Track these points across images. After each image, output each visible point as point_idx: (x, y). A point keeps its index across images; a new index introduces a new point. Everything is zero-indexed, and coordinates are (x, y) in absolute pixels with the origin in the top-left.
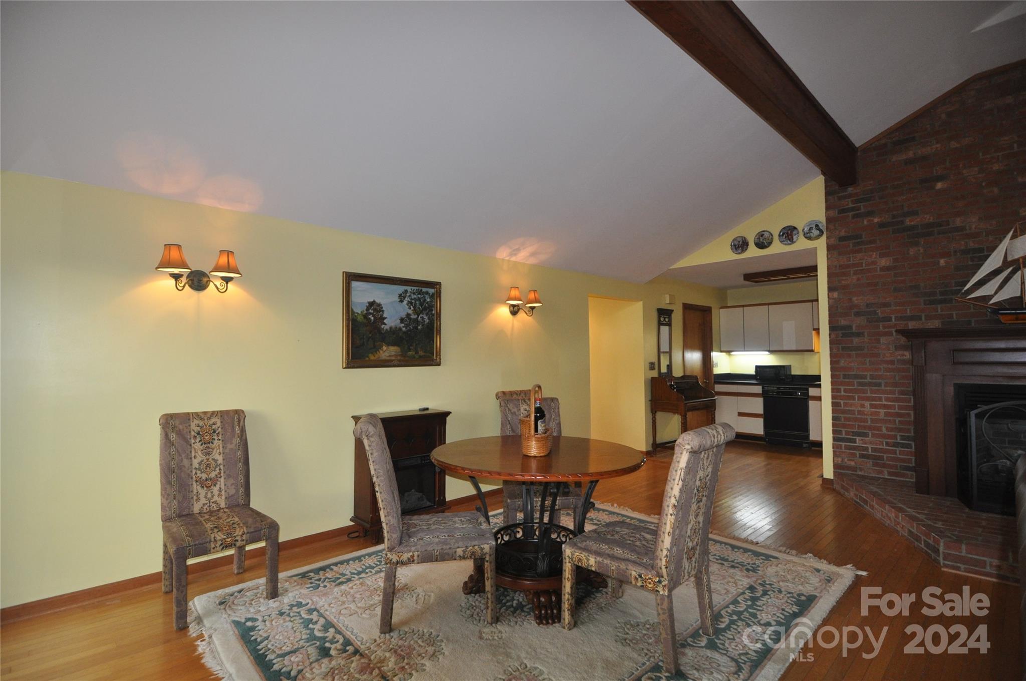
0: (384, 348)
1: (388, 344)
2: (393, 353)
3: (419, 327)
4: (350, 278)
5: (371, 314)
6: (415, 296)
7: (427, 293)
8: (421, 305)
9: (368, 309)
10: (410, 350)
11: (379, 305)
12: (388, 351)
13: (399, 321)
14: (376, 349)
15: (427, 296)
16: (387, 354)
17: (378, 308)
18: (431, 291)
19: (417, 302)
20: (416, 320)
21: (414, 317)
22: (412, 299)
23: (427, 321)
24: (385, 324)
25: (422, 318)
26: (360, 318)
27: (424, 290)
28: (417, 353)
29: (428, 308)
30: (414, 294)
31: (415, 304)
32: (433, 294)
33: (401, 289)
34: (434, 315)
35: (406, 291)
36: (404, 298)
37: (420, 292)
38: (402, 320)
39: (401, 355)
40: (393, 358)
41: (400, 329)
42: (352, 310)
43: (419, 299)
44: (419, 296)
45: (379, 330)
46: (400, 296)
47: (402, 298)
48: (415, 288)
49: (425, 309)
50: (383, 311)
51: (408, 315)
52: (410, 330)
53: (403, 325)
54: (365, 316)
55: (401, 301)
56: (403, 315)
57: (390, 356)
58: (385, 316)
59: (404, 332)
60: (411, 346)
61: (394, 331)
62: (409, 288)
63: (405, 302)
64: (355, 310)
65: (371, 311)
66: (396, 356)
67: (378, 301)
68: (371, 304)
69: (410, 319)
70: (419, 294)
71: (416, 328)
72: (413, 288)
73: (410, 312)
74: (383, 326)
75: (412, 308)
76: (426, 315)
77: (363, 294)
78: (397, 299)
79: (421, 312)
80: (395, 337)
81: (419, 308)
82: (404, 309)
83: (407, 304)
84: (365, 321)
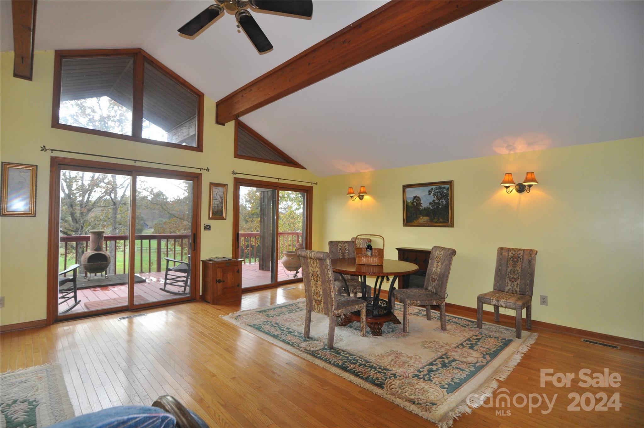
0: (421, 218)
1: (423, 216)
2: (426, 220)
3: (440, 207)
4: (405, 187)
5: (414, 202)
6: (437, 191)
7: (444, 188)
8: (441, 194)
9: (413, 200)
10: (434, 219)
11: (419, 197)
12: (423, 219)
13: (429, 204)
14: (417, 218)
15: (444, 190)
16: (422, 220)
17: (418, 199)
18: (447, 186)
19: (439, 194)
20: (438, 203)
21: (437, 201)
22: (435, 192)
23: (445, 203)
24: (422, 206)
25: (442, 201)
26: (410, 204)
27: (443, 186)
28: (439, 220)
29: (445, 196)
30: (437, 189)
31: (438, 194)
32: (448, 188)
33: (429, 188)
34: (449, 199)
35: (432, 189)
36: (431, 192)
37: (440, 188)
38: (430, 204)
39: (430, 221)
40: (425, 223)
41: (429, 208)
42: (406, 201)
43: (440, 192)
44: (440, 190)
45: (419, 209)
46: (429, 191)
47: (430, 192)
48: (437, 186)
49: (444, 196)
50: (420, 200)
51: (434, 201)
52: (435, 208)
53: (431, 206)
54: (412, 203)
55: (430, 194)
56: (431, 201)
57: (424, 221)
58: (421, 202)
59: (432, 210)
60: (435, 216)
61: (426, 209)
62: (434, 187)
63: (432, 194)
64: (408, 201)
65: (415, 201)
66: (427, 221)
67: (418, 196)
68: (415, 197)
69: (435, 203)
70: (440, 189)
71: (438, 207)
72: (436, 187)
73: (435, 199)
74: (420, 207)
75: (436, 197)
76: (444, 200)
77: (411, 193)
78: (427, 193)
79: (441, 198)
80: (426, 212)
81: (440, 196)
82: (432, 198)
83: (433, 195)
84: (412, 205)
